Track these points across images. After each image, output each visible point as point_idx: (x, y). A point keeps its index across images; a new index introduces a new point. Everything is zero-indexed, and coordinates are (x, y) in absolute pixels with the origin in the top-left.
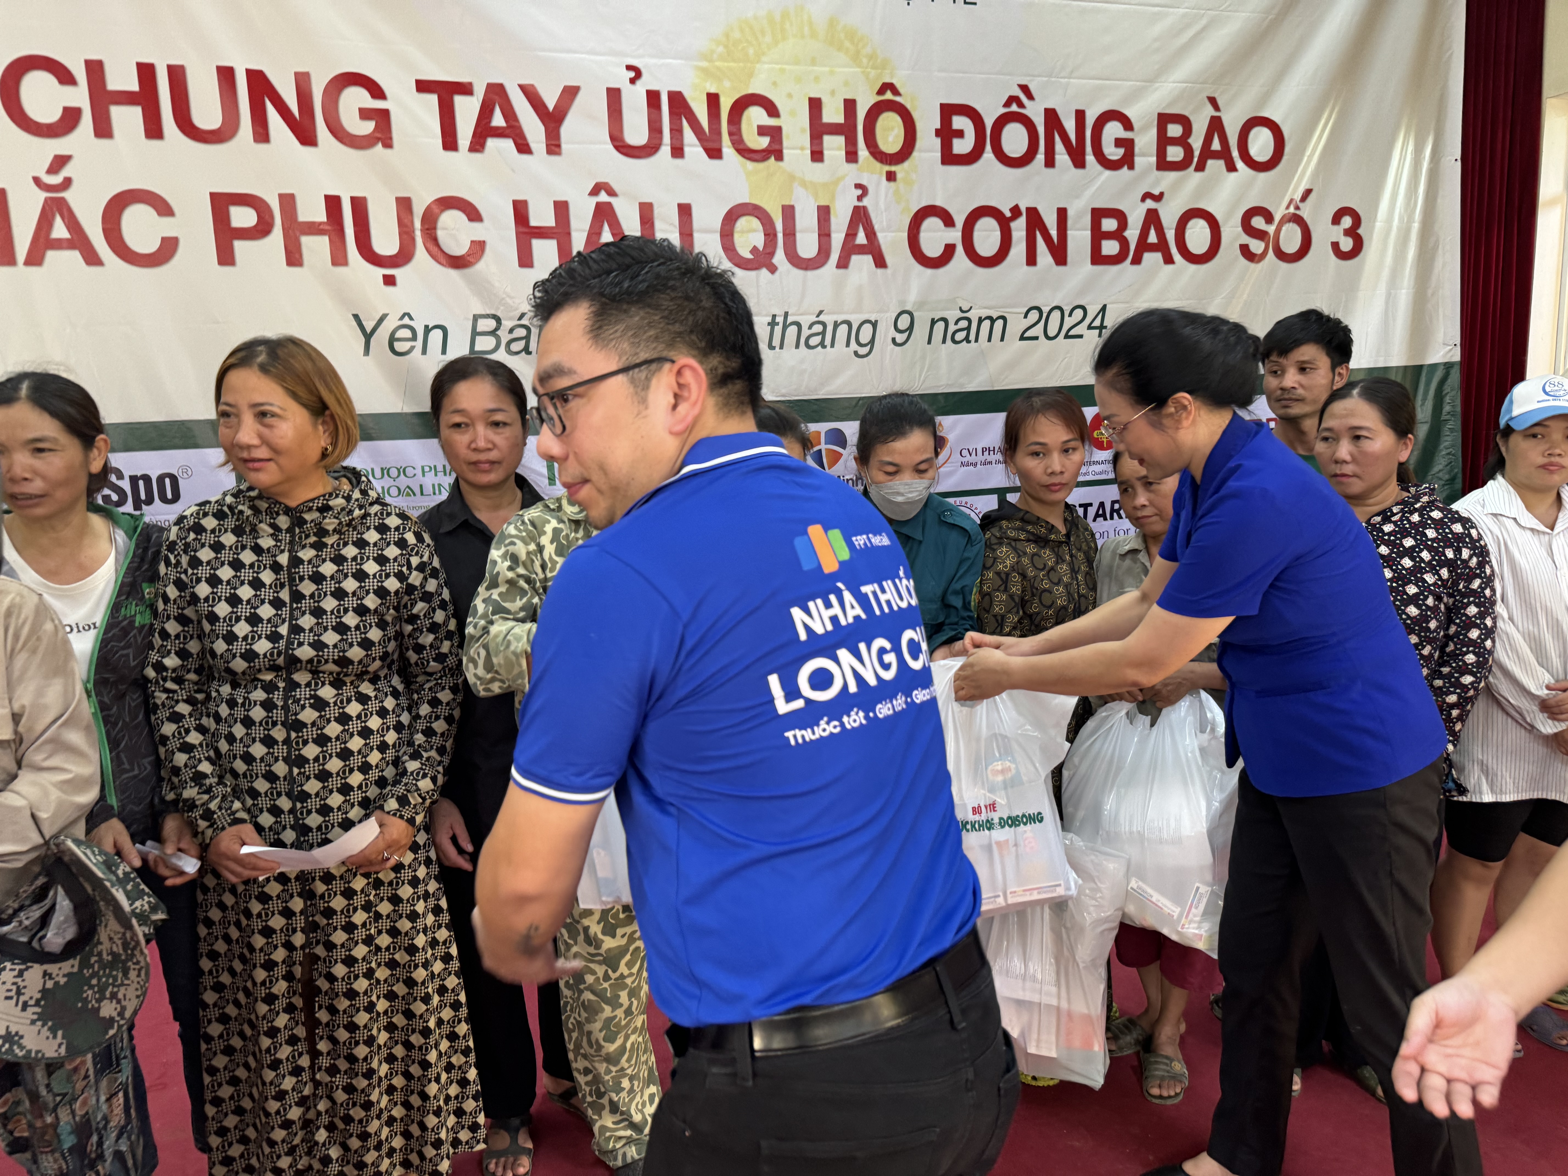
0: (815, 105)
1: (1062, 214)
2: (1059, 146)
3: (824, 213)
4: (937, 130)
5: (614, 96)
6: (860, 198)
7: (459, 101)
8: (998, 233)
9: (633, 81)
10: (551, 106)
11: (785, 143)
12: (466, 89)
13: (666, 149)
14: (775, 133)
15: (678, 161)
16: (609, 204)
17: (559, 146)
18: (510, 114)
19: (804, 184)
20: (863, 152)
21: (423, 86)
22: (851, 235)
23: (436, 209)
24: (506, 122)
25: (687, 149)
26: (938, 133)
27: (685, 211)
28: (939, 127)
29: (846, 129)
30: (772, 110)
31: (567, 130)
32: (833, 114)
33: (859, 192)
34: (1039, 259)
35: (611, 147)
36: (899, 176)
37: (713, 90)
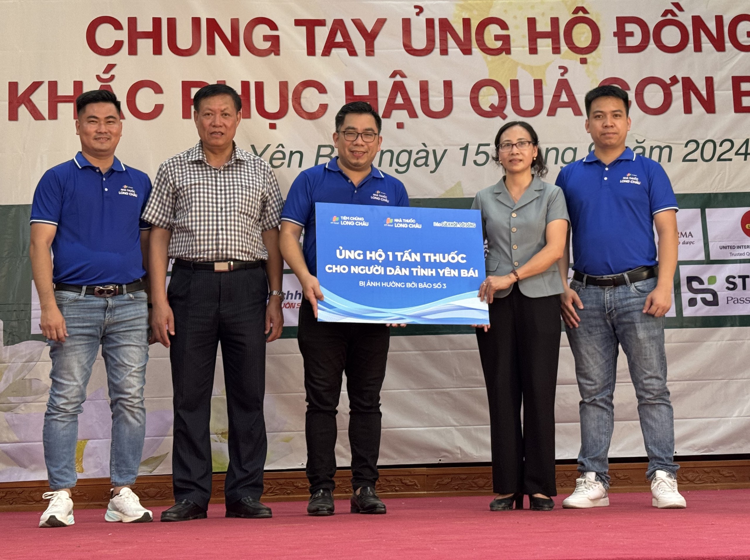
0: (532, 22)
1: (709, 81)
2: (704, 38)
3: (538, 84)
4: (614, 32)
5: (407, 23)
6: (562, 74)
7: (318, 30)
8: (662, 94)
9: (418, 14)
10: (369, 30)
11: (512, 44)
12: (321, 23)
13: (437, 50)
14: (506, 39)
15: (444, 57)
16: (402, 82)
17: (373, 51)
18: (346, 35)
19: (524, 67)
20: (564, 47)
21: (298, 23)
22: (557, 96)
23: (301, 88)
24: (344, 39)
25: (450, 50)
26: (615, 34)
27: (448, 85)
28: (616, 30)
29: (553, 35)
30: (504, 25)
31: (378, 42)
32: (544, 26)
33: (562, 71)
34: (694, 110)
35: (404, 50)
36: (588, 61)
37: (466, 17)
